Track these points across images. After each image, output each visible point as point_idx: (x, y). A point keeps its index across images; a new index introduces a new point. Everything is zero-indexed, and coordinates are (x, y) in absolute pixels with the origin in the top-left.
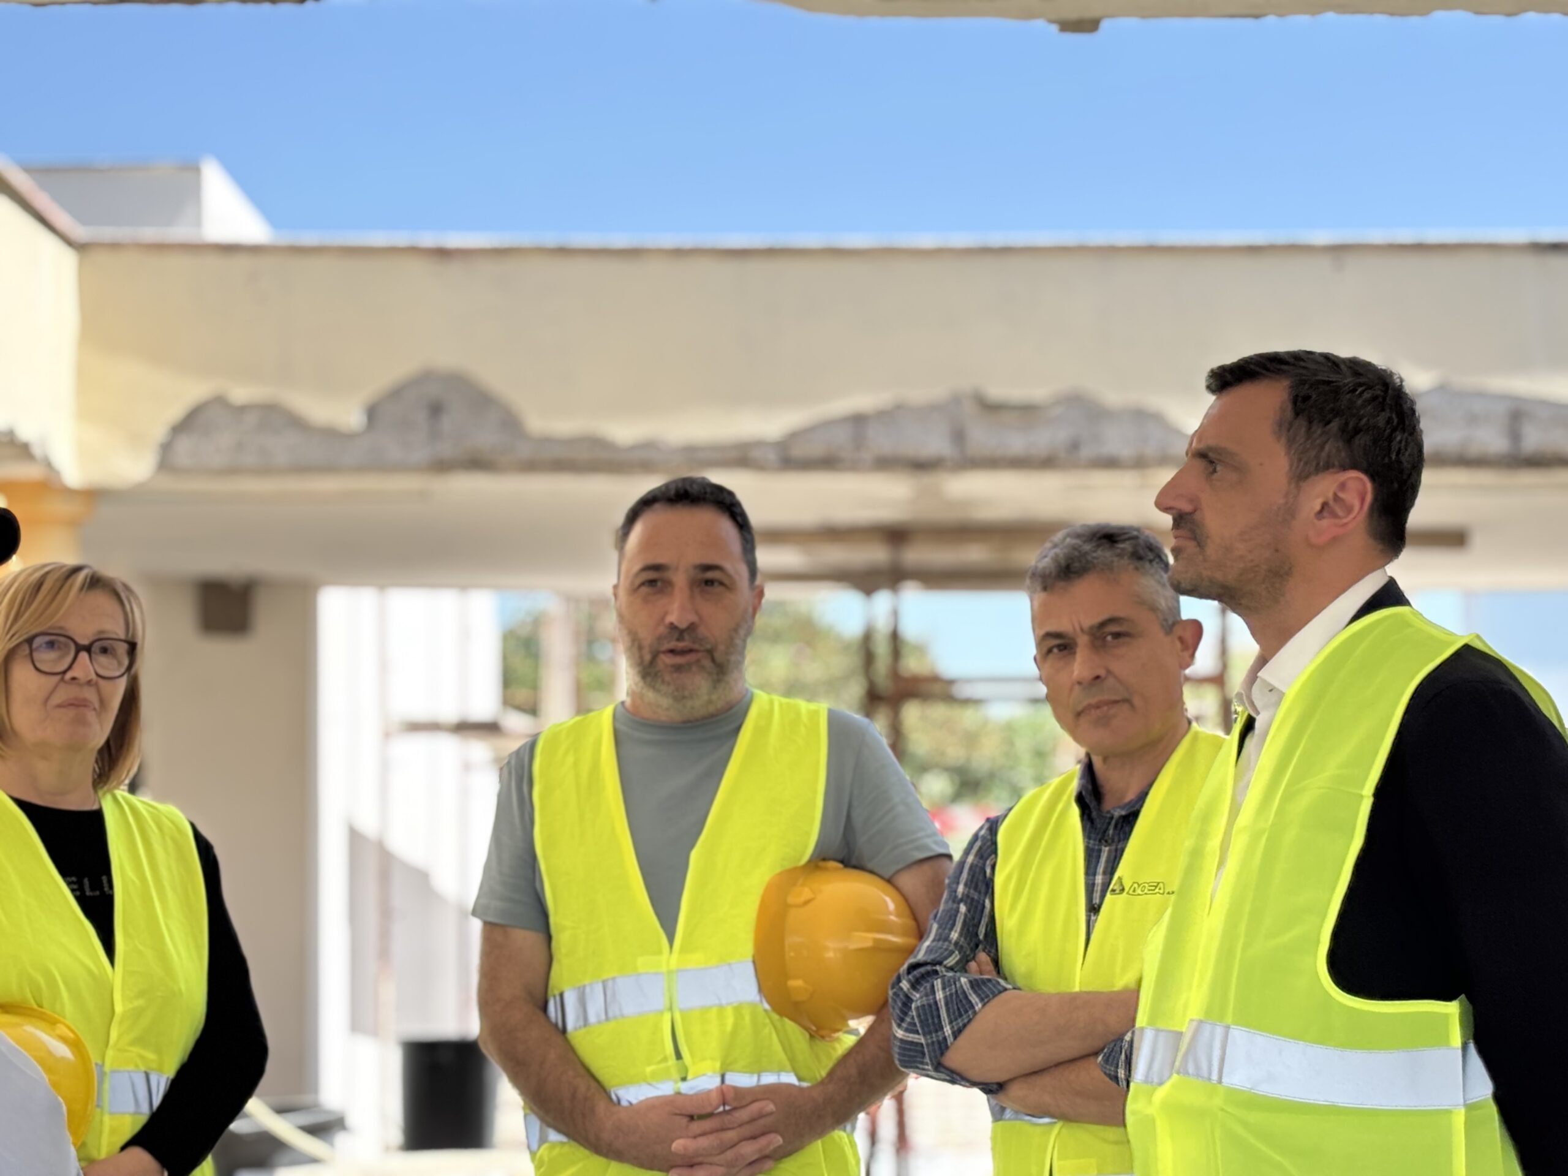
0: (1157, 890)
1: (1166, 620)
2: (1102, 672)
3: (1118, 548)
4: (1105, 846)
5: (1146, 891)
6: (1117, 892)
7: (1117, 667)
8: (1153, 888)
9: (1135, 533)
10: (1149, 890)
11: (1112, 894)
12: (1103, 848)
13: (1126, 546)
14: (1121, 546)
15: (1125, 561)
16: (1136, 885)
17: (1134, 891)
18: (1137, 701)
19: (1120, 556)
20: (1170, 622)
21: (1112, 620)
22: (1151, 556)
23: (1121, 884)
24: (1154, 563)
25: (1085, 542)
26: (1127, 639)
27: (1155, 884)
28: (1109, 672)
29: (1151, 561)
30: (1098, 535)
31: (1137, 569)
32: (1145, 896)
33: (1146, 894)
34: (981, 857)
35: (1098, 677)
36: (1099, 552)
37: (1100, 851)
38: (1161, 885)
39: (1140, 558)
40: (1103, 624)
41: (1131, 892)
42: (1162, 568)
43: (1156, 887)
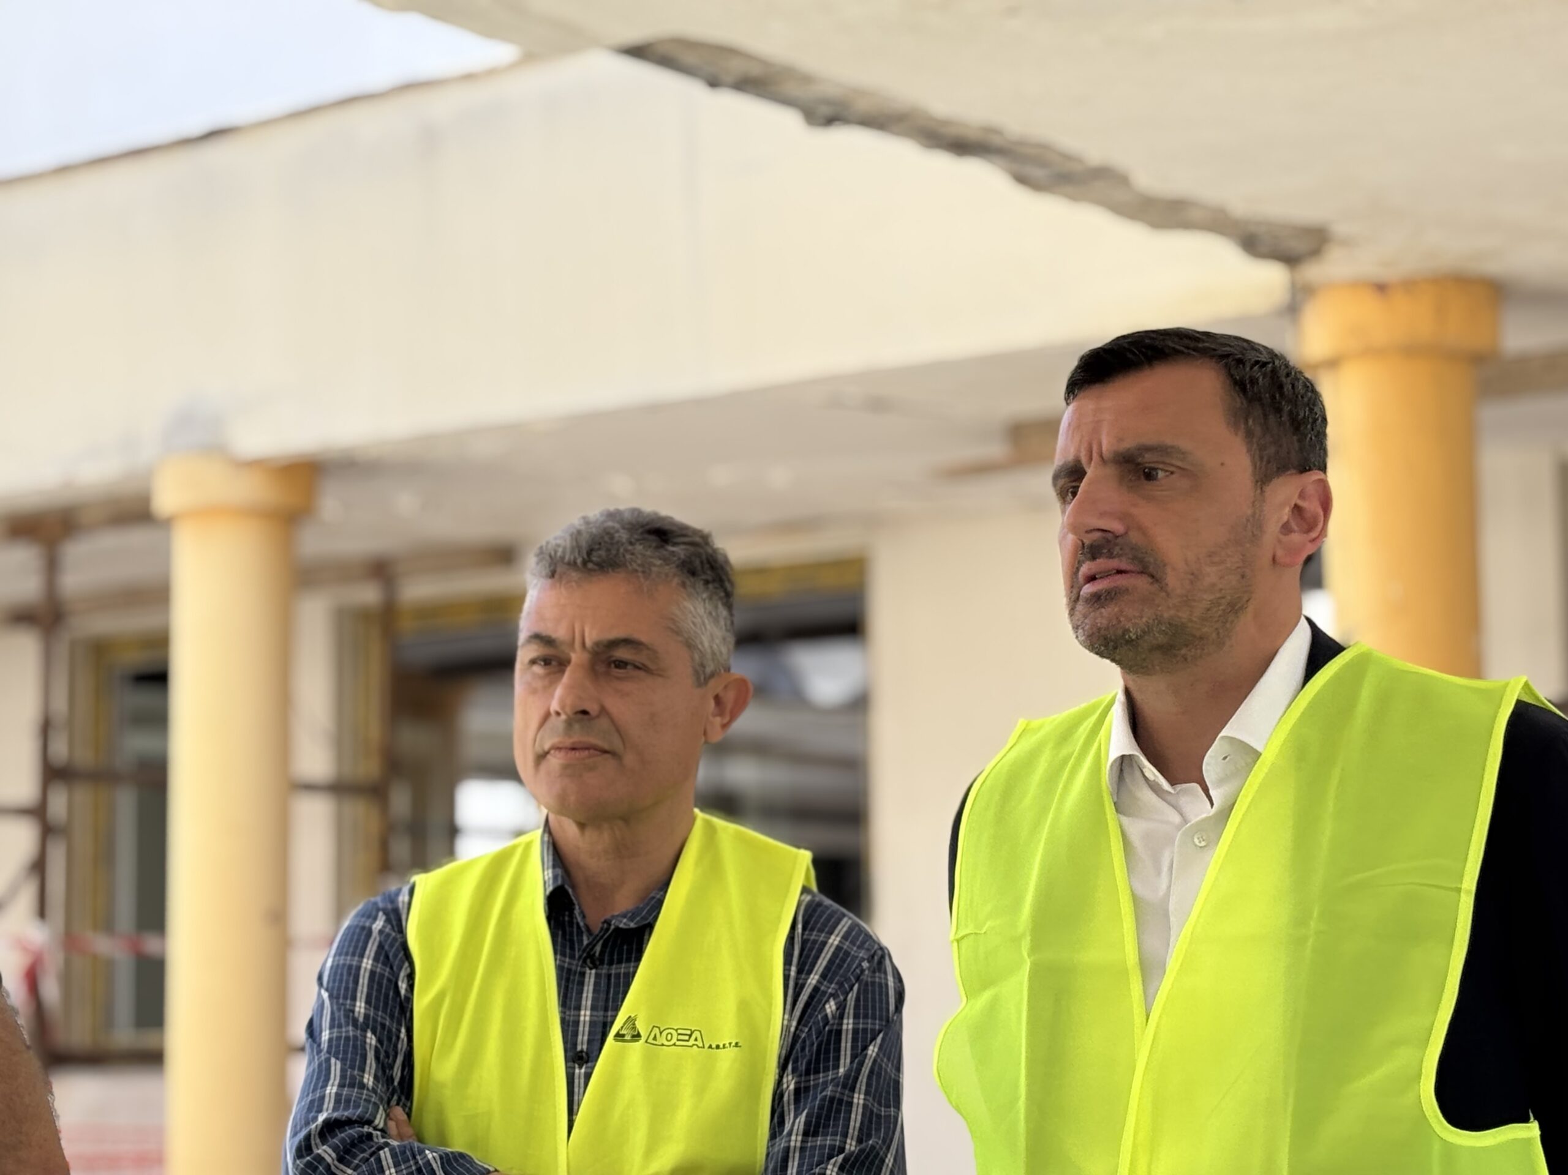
0: (692, 1042)
1: (703, 666)
2: (593, 708)
3: (667, 550)
4: (591, 969)
5: (674, 1040)
6: (628, 1038)
7: (615, 705)
8: (687, 1038)
9: (698, 539)
10: (678, 1040)
11: (616, 1040)
12: (588, 971)
13: (680, 551)
14: (671, 548)
15: (670, 569)
16: (656, 1031)
17: (655, 1038)
18: (629, 759)
19: (666, 560)
20: (708, 670)
21: (627, 642)
22: (709, 575)
23: (634, 1028)
24: (711, 586)
25: (624, 528)
26: (641, 674)
27: (689, 1032)
28: (603, 711)
29: (707, 582)
30: (647, 527)
31: (684, 585)
32: (673, 1047)
33: (674, 1045)
34: (387, 962)
35: (584, 712)
36: (639, 548)
37: (583, 974)
38: (696, 1034)
39: (693, 573)
40: (614, 644)
41: (650, 1040)
42: (721, 598)
43: (690, 1036)
